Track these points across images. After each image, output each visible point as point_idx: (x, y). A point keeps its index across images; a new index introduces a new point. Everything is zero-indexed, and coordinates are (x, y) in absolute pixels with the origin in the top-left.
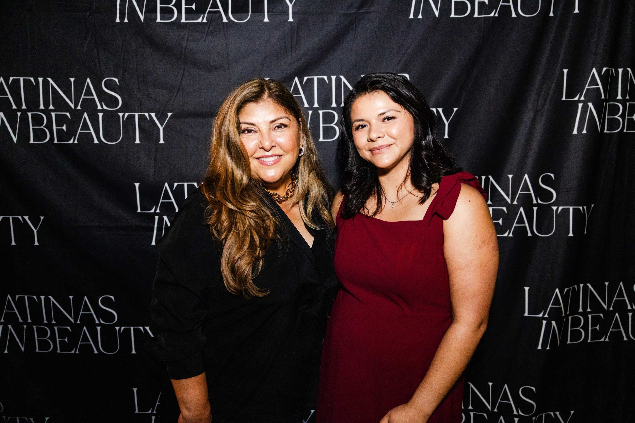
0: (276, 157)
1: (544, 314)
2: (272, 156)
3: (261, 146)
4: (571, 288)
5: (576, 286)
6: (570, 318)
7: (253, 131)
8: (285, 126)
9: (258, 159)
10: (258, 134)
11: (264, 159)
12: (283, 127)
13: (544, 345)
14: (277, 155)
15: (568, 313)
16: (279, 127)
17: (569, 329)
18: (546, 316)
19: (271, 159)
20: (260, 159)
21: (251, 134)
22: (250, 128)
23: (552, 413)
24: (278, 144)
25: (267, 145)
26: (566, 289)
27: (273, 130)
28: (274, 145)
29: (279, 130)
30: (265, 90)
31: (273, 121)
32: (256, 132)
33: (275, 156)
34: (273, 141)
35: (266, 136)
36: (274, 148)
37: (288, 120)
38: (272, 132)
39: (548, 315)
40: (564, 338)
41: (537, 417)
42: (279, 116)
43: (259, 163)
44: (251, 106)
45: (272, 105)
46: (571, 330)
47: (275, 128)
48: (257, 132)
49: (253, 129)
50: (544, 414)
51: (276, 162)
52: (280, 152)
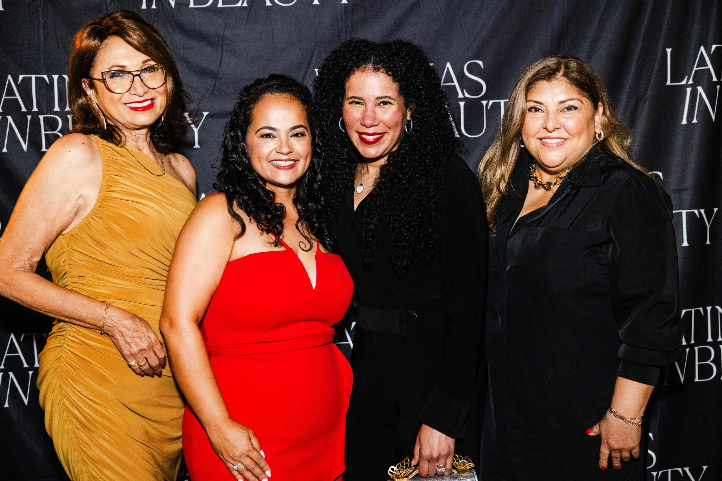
0: (560, 140)
2: (556, 138)
3: (544, 127)
7: (541, 110)
8: (576, 108)
9: (541, 139)
10: (544, 114)
11: (547, 141)
12: (573, 109)
14: (562, 139)
16: (569, 108)
19: (554, 141)
20: (543, 140)
21: (538, 113)
22: (537, 107)
24: (563, 126)
25: (551, 125)
27: (561, 111)
28: (558, 126)
29: (569, 112)
30: (561, 69)
31: (563, 102)
32: (543, 111)
33: (559, 138)
34: (558, 123)
35: (552, 116)
36: (558, 130)
37: (580, 103)
38: (560, 113)
42: (570, 97)
43: (541, 144)
44: (543, 85)
45: (564, 85)
47: (564, 109)
48: (544, 112)
49: (539, 107)
51: (559, 145)
52: (566, 135)
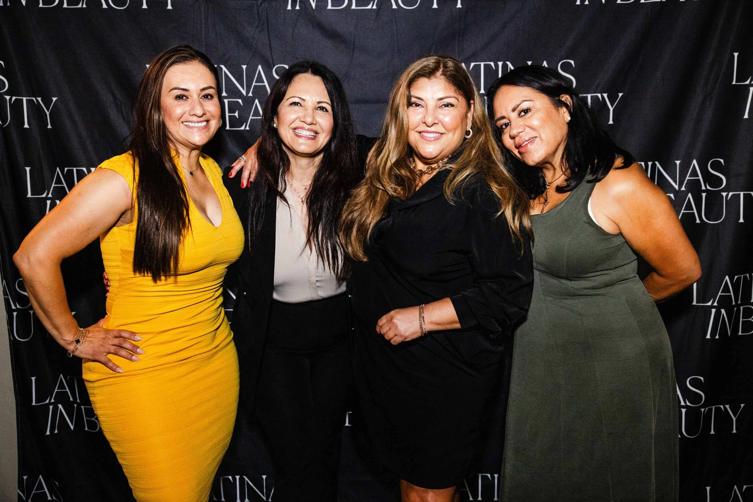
0: (437, 135)
1: (713, 302)
2: (433, 132)
3: (424, 121)
4: (742, 276)
5: (748, 275)
6: (742, 308)
7: (421, 105)
8: (452, 105)
9: (420, 133)
10: (424, 109)
11: (425, 134)
12: (450, 106)
13: (713, 334)
14: (439, 133)
15: (739, 302)
16: (447, 105)
17: (741, 320)
18: (715, 304)
19: (432, 135)
20: (422, 134)
21: (418, 108)
22: (418, 103)
23: (722, 407)
24: (441, 122)
25: (429, 121)
26: (736, 277)
27: (439, 108)
28: (436, 122)
29: (446, 108)
30: (440, 68)
31: (441, 99)
32: (422, 107)
33: (436, 133)
34: (436, 118)
35: (430, 111)
36: (436, 125)
37: (456, 100)
38: (438, 109)
39: (717, 303)
40: (735, 329)
41: (707, 409)
42: (448, 95)
43: (420, 137)
44: (423, 82)
45: (443, 83)
46: (742, 321)
47: (442, 106)
48: (424, 107)
49: (420, 103)
50: (714, 407)
51: (437, 139)
52: (442, 130)
